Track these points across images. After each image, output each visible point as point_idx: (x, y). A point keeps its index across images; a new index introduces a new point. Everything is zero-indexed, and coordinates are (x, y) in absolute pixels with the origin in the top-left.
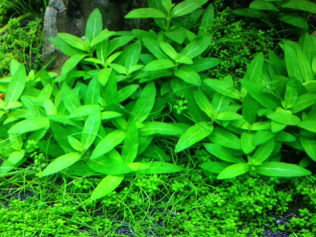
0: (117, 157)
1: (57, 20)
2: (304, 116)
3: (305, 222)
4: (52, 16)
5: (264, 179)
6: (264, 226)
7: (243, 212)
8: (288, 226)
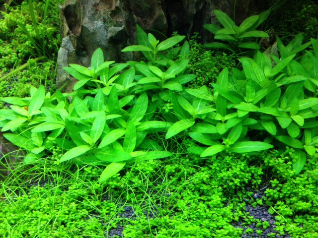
0: (119, 147)
1: (68, 57)
2: (261, 105)
3: (278, 193)
4: (64, 54)
5: (238, 156)
6: (245, 201)
7: (225, 186)
8: (265, 200)
